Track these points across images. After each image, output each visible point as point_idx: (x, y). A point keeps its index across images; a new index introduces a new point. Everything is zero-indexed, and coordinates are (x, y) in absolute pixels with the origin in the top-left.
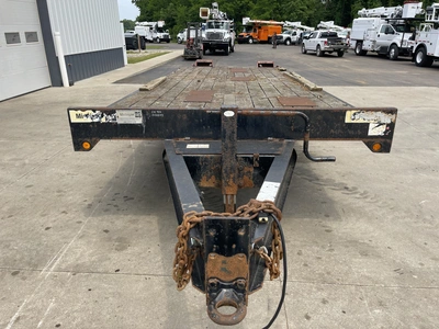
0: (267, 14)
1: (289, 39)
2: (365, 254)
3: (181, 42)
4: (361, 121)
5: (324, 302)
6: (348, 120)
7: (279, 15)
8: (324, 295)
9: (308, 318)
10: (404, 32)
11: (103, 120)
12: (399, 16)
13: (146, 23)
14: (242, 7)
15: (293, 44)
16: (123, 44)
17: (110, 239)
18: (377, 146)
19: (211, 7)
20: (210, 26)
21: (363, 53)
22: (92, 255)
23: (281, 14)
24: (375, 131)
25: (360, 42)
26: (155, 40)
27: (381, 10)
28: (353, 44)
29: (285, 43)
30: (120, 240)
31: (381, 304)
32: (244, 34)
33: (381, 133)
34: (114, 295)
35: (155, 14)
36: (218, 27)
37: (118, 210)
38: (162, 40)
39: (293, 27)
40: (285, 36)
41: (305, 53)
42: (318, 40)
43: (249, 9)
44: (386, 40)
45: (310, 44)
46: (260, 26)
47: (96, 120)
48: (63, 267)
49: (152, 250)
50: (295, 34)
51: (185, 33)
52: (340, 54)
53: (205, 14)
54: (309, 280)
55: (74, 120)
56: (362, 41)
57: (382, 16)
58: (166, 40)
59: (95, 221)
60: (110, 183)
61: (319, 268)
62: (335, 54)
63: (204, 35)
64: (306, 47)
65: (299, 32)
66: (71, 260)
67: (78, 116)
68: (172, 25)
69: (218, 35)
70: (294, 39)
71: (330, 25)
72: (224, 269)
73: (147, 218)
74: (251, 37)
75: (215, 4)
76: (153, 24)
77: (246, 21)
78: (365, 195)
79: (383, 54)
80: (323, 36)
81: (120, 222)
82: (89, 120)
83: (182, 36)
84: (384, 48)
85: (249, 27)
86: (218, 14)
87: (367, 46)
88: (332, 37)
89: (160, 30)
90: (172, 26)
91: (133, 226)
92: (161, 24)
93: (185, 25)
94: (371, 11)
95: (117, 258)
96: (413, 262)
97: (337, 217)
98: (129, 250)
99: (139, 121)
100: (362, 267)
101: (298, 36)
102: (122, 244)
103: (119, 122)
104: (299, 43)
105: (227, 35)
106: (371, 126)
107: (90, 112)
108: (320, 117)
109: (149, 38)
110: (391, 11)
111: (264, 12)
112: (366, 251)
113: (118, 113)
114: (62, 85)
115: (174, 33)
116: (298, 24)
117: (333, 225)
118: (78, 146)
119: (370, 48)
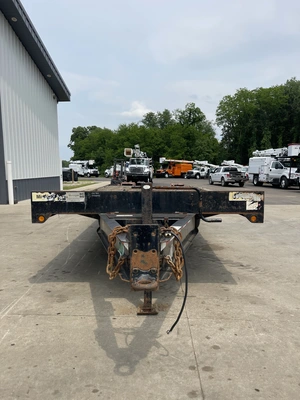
0: (180, 155)
1: (198, 174)
2: (253, 303)
3: (109, 177)
4: (240, 199)
5: (221, 329)
6: (231, 199)
7: (190, 156)
8: (221, 325)
9: (208, 338)
10: (291, 167)
11: (56, 200)
12: (286, 156)
13: (79, 162)
14: (159, 150)
15: (202, 178)
16: (60, 174)
17: (52, 296)
18: (254, 218)
19: (134, 148)
20: (133, 163)
21: (260, 184)
22: (37, 305)
23: (192, 156)
24: (251, 207)
25: (256, 176)
26: (86, 175)
27: (271, 151)
28: (251, 177)
29: (195, 177)
30: (60, 296)
31: (264, 330)
32: (161, 170)
33: (255, 209)
34: (56, 327)
35: (87, 155)
36: (139, 163)
37: (57, 279)
38: (91, 175)
39: (201, 165)
40: (195, 171)
41: (212, 184)
42: (221, 173)
43: (165, 151)
44: (277, 173)
45: (216, 177)
46: (174, 164)
47: (51, 199)
48: (16, 312)
49: (86, 302)
50: (203, 170)
51: (112, 169)
52: (241, 185)
53: (129, 153)
54: (209, 317)
55: (35, 199)
56: (257, 175)
57: (272, 156)
58: (95, 175)
59: (40, 286)
60: (51, 263)
61: (219, 311)
62: (237, 184)
63: (128, 169)
64: (213, 179)
65: (206, 169)
66: (21, 308)
67: (38, 197)
68: (101, 163)
69: (139, 169)
70: (203, 174)
71: (231, 163)
72: (143, 261)
73: (81, 284)
74: (167, 173)
75: (137, 146)
76: (85, 162)
77: (162, 160)
78: (256, 269)
79: (276, 184)
80: (226, 170)
81: (60, 286)
82: (46, 200)
83: (110, 171)
84: (276, 180)
85: (165, 165)
86: (140, 154)
87: (262, 178)
88: (233, 171)
89: (90, 167)
90: (100, 165)
91: (70, 288)
92: (92, 162)
93: (112, 163)
94: (262, 152)
95: (58, 307)
96: (291, 307)
97: (234, 282)
98: (68, 302)
99: (82, 200)
100: (251, 310)
101: (206, 171)
102: (62, 298)
103: (68, 200)
104: (207, 177)
105: (147, 169)
106: (248, 203)
107: (47, 194)
108: (211, 197)
109: (81, 173)
110: (278, 151)
111: (177, 154)
112: (254, 301)
113: (67, 195)
114: (8, 203)
115: (102, 170)
116: (206, 163)
117: (230, 287)
118: (35, 219)
119: (265, 180)
